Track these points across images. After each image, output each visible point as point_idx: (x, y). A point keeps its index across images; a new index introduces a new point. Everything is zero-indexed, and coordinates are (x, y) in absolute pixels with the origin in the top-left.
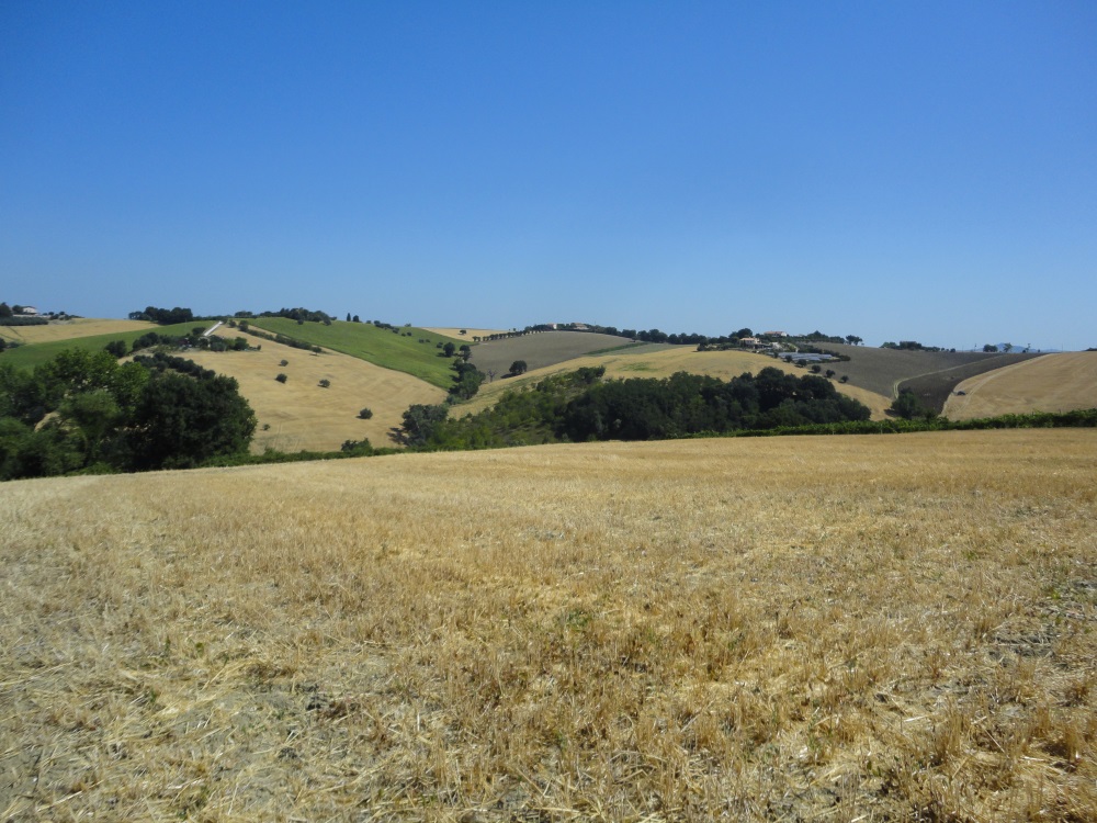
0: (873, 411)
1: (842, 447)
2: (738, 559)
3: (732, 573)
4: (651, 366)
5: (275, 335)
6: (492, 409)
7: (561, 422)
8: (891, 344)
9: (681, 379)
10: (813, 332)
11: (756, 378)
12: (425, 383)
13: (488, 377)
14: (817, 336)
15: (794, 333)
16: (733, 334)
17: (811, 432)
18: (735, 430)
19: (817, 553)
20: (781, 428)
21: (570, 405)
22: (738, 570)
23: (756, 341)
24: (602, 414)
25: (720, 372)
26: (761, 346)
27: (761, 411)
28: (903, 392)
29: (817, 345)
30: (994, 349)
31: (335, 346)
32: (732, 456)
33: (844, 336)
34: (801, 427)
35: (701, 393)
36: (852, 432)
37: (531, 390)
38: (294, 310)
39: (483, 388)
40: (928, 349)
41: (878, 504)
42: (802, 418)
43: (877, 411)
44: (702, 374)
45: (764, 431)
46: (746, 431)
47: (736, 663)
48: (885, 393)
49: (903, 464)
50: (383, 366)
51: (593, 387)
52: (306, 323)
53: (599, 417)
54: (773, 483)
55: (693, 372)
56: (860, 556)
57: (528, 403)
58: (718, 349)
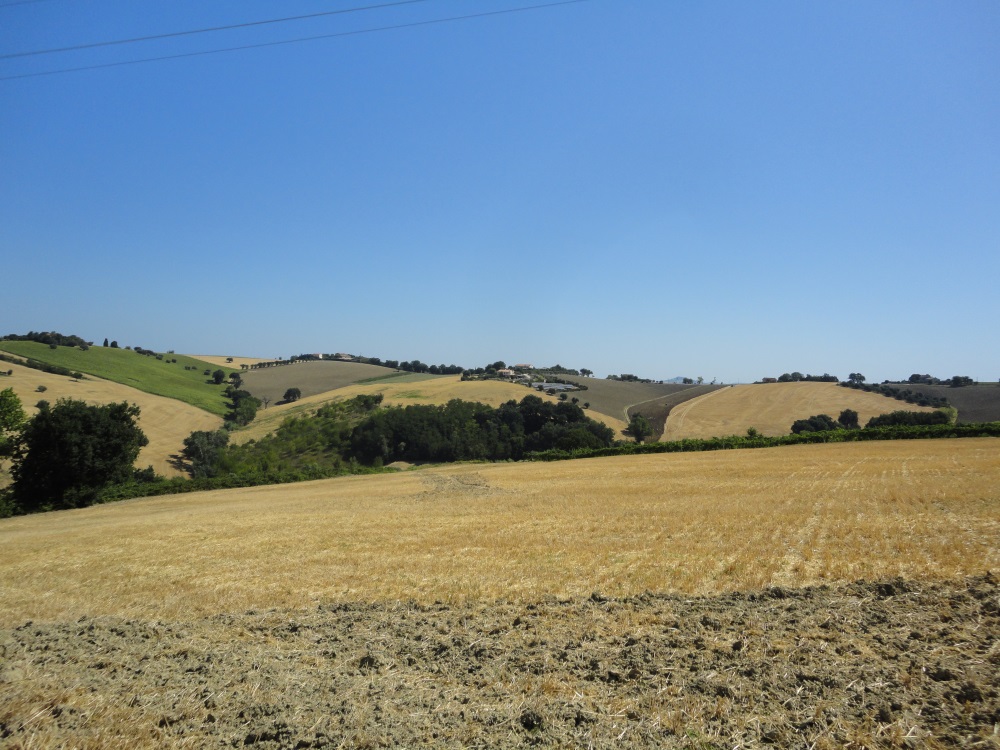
0: (614, 432)
4: (423, 394)
5: (25, 360)
6: (275, 435)
7: (349, 446)
8: (612, 375)
9: (455, 405)
10: (555, 365)
11: (520, 405)
12: (199, 410)
13: (263, 404)
14: (558, 369)
15: (539, 366)
16: (489, 366)
21: (355, 430)
23: (512, 373)
24: (387, 437)
25: (489, 399)
26: (516, 377)
27: (526, 433)
28: (632, 416)
29: (560, 376)
30: (690, 381)
31: (95, 372)
33: (577, 369)
35: (474, 418)
37: (311, 416)
38: (43, 334)
39: (260, 414)
40: (643, 381)
43: (617, 432)
44: (474, 401)
48: (619, 417)
50: (151, 393)
51: (375, 413)
52: (59, 347)
53: (385, 441)
55: (466, 399)
57: (310, 429)
58: (479, 379)
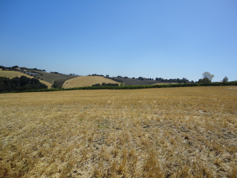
0: (48, 87)
1: (43, 95)
2: (21, 131)
3: (19, 136)
8: (52, 72)
11: (19, 78)
14: (35, 69)
15: (30, 68)
16: (13, 67)
17: (34, 91)
18: (13, 91)
19: (44, 125)
20: (27, 90)
22: (21, 135)
23: (20, 69)
25: (9, 76)
26: (21, 70)
27: (21, 86)
28: (55, 82)
29: (35, 71)
30: (72, 74)
32: (13, 98)
33: (42, 70)
34: (32, 90)
35: (3, 81)
36: (44, 91)
40: (60, 74)
41: (56, 109)
42: (32, 88)
43: (49, 86)
44: (4, 76)
45: (22, 91)
46: (17, 91)
47: (25, 174)
48: (51, 83)
49: (58, 98)
54: (27, 105)
56: (56, 124)
58: (8, 70)
